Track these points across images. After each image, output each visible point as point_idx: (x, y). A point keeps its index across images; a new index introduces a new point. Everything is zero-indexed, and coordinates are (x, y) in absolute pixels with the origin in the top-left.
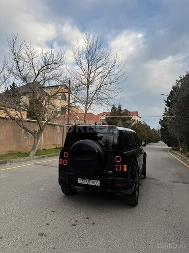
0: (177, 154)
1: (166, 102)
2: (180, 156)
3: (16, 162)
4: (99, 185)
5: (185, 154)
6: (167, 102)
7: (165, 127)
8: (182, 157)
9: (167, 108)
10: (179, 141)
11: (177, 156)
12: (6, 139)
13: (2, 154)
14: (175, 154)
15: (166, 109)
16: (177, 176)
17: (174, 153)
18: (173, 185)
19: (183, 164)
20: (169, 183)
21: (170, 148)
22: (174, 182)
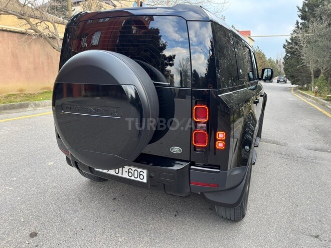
0: (307, 96)
1: (300, 10)
2: (313, 99)
3: (45, 106)
4: (145, 181)
5: (320, 96)
6: (303, 11)
7: (292, 53)
8: (317, 100)
9: (301, 21)
10: (312, 76)
11: (308, 99)
12: (35, 69)
13: (32, 92)
14: (304, 95)
15: (298, 23)
16: (318, 136)
17: (302, 94)
18: (316, 158)
19: (321, 113)
20: (308, 152)
21: (294, 86)
22: (316, 150)
